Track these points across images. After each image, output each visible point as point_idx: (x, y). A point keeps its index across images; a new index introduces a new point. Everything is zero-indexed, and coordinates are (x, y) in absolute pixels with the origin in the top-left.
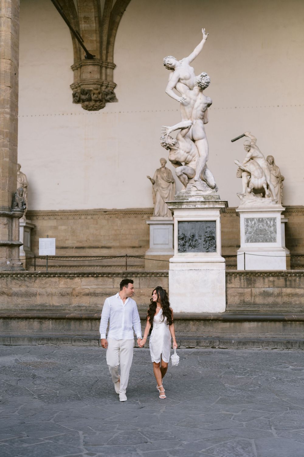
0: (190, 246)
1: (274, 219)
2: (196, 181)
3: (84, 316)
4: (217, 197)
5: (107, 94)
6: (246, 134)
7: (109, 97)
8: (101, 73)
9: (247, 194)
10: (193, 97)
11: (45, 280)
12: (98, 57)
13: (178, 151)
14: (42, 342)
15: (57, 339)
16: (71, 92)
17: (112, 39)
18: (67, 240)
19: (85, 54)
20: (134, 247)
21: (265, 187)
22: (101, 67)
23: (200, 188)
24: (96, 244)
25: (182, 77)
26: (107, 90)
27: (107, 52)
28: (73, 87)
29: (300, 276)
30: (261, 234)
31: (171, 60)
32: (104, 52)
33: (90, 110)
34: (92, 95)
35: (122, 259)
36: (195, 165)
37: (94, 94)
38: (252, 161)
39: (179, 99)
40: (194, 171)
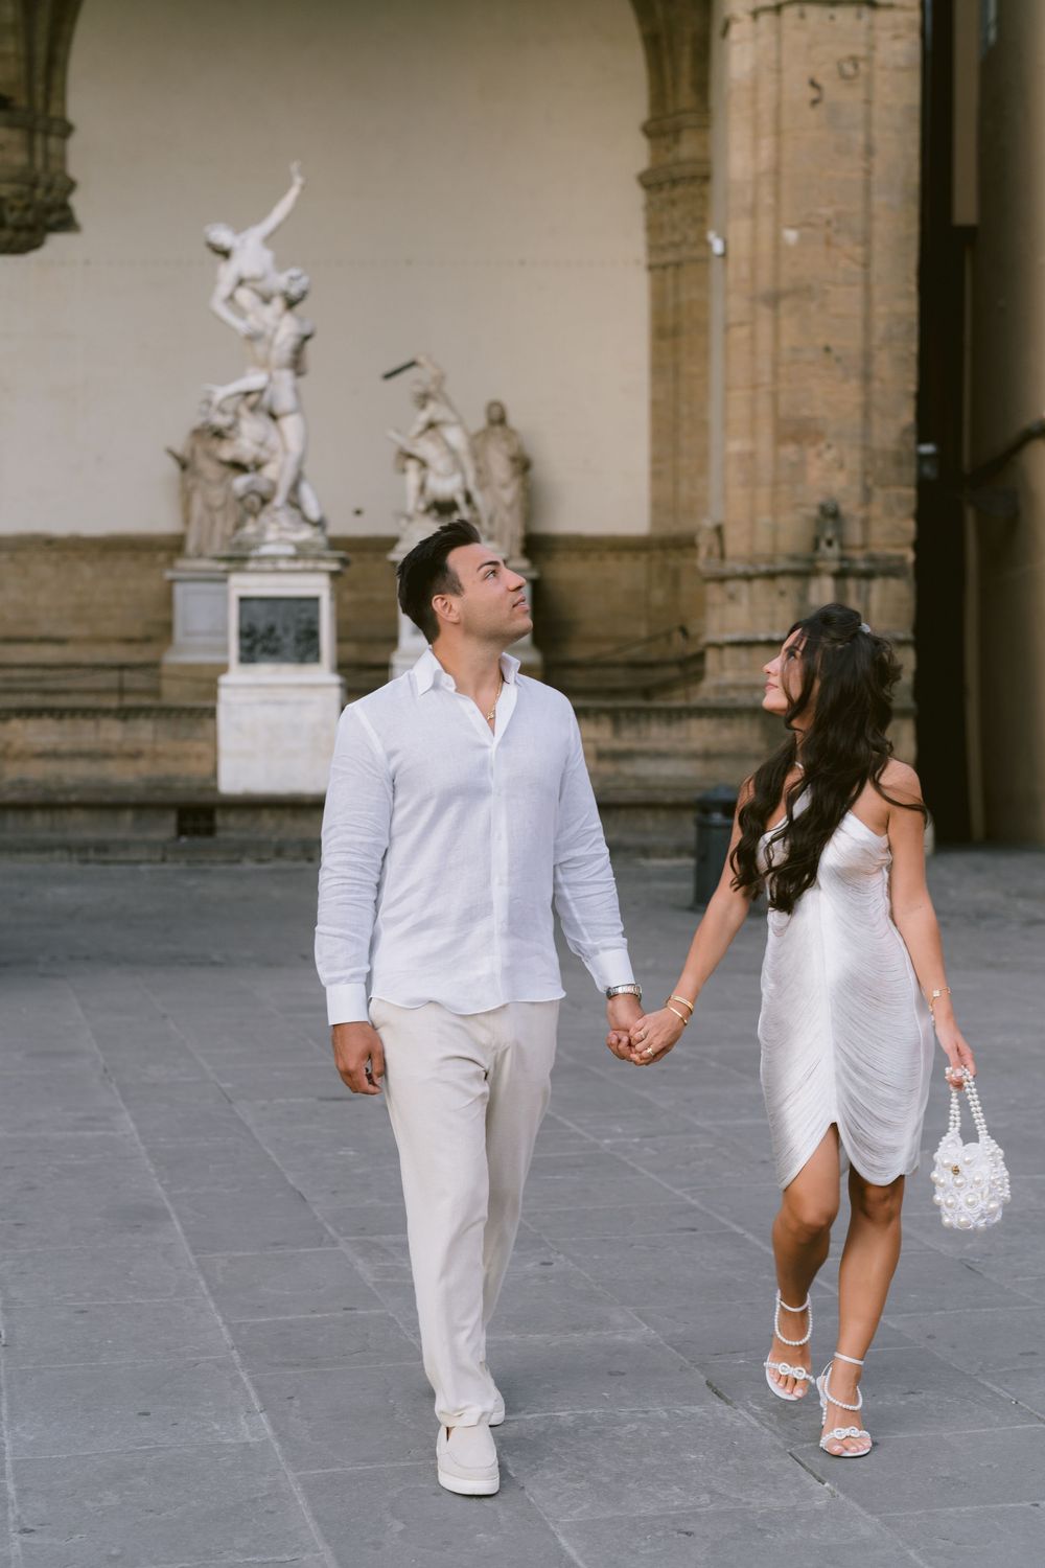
0: (265, 649)
2: (277, 509)
5: (49, 210)
6: (422, 359)
7: (54, 218)
8: (31, 150)
9: (419, 516)
10: (272, 322)
12: (21, 101)
13: (238, 442)
20: (129, 641)
21: (460, 499)
22: (31, 132)
23: (285, 524)
24: (25, 631)
25: (246, 274)
26: (49, 200)
27: (49, 88)
32: (40, 88)
34: (7, 212)
35: (104, 673)
36: (278, 472)
37: (12, 209)
38: (431, 433)
39: (240, 325)
40: (274, 485)
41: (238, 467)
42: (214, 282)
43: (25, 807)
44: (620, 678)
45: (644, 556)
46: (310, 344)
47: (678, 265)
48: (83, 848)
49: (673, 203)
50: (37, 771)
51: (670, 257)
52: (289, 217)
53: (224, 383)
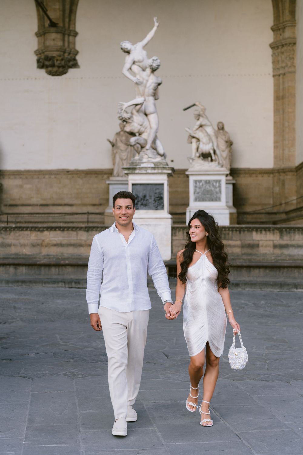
0: (142, 204)
1: (219, 181)
2: (147, 150)
3: (52, 263)
4: (165, 164)
5: (69, 61)
6: (197, 104)
7: (71, 63)
8: (64, 40)
9: (196, 158)
10: (146, 78)
11: (18, 233)
12: (61, 24)
13: (132, 124)
14: (17, 284)
15: (30, 282)
16: (35, 58)
17: (74, 8)
18: (32, 198)
19: (49, 22)
20: (94, 205)
21: (212, 152)
22: (64, 35)
23: (150, 156)
24: (60, 202)
25: (136, 60)
26: (69, 57)
27: (70, 20)
28: (37, 53)
29: (232, 231)
30: (208, 194)
31: (127, 45)
32: (67, 20)
33: (53, 75)
34: (55, 61)
35: (83, 216)
36: (147, 136)
37: (57, 60)
38: (201, 128)
39: (134, 79)
40: (146, 141)
41: (132, 134)
42: (123, 63)
43: (48, 266)
44: (264, 218)
45: (272, 175)
46: (159, 87)
47: (284, 74)
48: (70, 282)
49: (282, 53)
50: (54, 251)
51: (281, 72)
52: (152, 39)
53: (127, 102)
